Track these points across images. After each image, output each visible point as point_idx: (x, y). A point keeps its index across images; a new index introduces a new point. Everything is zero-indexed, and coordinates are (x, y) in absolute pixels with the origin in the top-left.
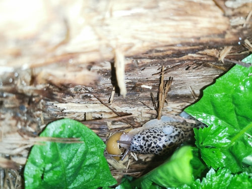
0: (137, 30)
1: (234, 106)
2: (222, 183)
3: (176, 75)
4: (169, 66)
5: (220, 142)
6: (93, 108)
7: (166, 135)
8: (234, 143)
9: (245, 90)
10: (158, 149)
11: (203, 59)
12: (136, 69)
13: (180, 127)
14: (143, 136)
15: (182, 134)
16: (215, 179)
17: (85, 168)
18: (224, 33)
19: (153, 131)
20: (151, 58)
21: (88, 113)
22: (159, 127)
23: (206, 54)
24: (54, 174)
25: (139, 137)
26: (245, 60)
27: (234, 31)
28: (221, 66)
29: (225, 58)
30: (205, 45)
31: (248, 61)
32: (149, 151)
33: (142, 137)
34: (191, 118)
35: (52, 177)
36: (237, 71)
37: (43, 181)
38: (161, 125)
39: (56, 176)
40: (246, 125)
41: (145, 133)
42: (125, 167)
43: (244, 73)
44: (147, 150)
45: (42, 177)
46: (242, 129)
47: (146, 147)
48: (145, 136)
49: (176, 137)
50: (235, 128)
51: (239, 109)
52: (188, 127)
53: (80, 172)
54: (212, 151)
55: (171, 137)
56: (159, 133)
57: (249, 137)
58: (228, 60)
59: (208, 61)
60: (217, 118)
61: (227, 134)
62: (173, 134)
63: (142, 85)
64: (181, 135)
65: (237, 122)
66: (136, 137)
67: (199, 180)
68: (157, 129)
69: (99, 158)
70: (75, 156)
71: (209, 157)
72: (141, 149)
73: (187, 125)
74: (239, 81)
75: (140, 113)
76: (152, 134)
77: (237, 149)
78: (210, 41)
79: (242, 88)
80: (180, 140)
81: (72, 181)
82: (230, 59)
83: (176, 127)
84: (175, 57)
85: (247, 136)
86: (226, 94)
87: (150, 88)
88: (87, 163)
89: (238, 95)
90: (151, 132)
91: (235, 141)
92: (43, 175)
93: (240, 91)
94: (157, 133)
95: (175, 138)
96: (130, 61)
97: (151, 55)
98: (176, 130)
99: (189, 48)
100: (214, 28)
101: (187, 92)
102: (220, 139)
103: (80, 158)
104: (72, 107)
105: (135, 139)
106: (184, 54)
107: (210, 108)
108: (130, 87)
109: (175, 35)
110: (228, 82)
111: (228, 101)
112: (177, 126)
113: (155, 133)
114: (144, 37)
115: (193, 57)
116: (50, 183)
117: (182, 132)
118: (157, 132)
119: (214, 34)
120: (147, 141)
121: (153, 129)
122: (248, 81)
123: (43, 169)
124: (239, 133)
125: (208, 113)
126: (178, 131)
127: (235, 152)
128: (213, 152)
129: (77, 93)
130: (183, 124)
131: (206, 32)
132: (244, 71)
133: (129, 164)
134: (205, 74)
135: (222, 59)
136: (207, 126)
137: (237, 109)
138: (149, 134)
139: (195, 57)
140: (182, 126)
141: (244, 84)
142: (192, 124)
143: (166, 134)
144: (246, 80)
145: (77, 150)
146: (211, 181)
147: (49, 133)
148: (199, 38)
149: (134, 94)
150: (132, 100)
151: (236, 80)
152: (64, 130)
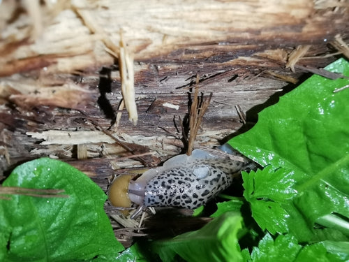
0: (155, 17)
1: (306, 138)
2: (284, 256)
3: (217, 89)
4: (207, 75)
5: (281, 191)
6: (88, 137)
7: (198, 180)
8: (302, 194)
9: (326, 114)
10: (187, 199)
11: (261, 65)
12: (155, 79)
13: (220, 168)
14: (162, 180)
15: (223, 178)
16: (272, 250)
17: (76, 228)
18: (303, 23)
19: (179, 172)
20: (178, 62)
21: (81, 145)
22: (188, 166)
23: (266, 58)
24: (26, 242)
25: (156, 183)
26: (330, 68)
27: (319, 19)
28: (287, 75)
29: (297, 63)
30: (267, 43)
31: (334, 68)
32: (172, 203)
33: (160, 183)
34: (237, 153)
35: (24, 245)
36: (314, 84)
37: (9, 252)
38: (192, 164)
39: (30, 243)
40: (323, 168)
41: (166, 175)
42: (137, 224)
43: (327, 87)
44: (170, 201)
45: (8, 247)
46: (315, 173)
47: (167, 197)
48: (166, 180)
49: (214, 183)
50: (305, 171)
51: (315, 144)
52: (232, 167)
53: (69, 234)
54: (268, 205)
55: (207, 182)
56: (188, 177)
57: (327, 186)
58: (302, 67)
59: (268, 68)
60: (278, 156)
61: (293, 180)
62: (209, 178)
63: (163, 102)
64: (221, 179)
65: (309, 163)
66: (151, 184)
67: (247, 250)
68: (185, 170)
69: (96, 214)
70: (60, 213)
71: (263, 214)
72: (160, 201)
73: (231, 164)
74: (316, 101)
75: (160, 144)
76: (176, 177)
77: (306, 202)
78: (277, 37)
79: (322, 112)
80: (219, 186)
81: (57, 248)
82: (305, 66)
83: (215, 168)
84: (216, 61)
85: (324, 183)
86: (294, 120)
87: (177, 107)
88: (79, 222)
89: (315, 122)
90: (175, 175)
91: (304, 190)
92: (9, 243)
93: (318, 117)
94: (185, 177)
95: (212, 184)
96: (144, 67)
97: (179, 57)
98: (215, 172)
99: (239, 47)
100: (286, 15)
101: (233, 113)
102: (282, 187)
103: (67, 215)
104: (56, 137)
105: (150, 187)
106: (231, 57)
107: (267, 140)
108: (145, 106)
109: (218, 26)
110: (299, 101)
111: (296, 131)
112: (216, 165)
113: (182, 175)
114: (167, 29)
115: (245, 61)
116: (20, 255)
117: (224, 175)
118: (184, 174)
119: (285, 25)
120: (169, 187)
121: (180, 170)
122: (333, 102)
123: (8, 235)
124: (311, 178)
125: (264, 147)
126: (217, 174)
127: (304, 207)
128: (270, 207)
129: (62, 116)
130: (224, 162)
131: (270, 21)
132: (326, 85)
133: (142, 219)
134: (261, 88)
135: (292, 64)
136: (262, 168)
137: (310, 143)
138: (172, 177)
139: (249, 62)
140: (224, 166)
141: (325, 105)
142: (238, 163)
143: (199, 177)
144: (329, 100)
145: (63, 204)
146: (267, 252)
147: (17, 181)
148: (258, 32)
149: (151, 117)
150: (149, 124)
151: (312, 99)
152: (39, 175)
